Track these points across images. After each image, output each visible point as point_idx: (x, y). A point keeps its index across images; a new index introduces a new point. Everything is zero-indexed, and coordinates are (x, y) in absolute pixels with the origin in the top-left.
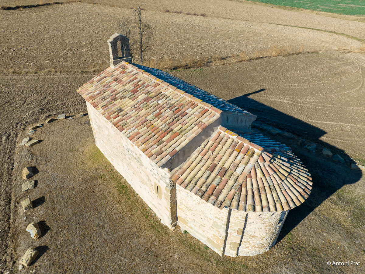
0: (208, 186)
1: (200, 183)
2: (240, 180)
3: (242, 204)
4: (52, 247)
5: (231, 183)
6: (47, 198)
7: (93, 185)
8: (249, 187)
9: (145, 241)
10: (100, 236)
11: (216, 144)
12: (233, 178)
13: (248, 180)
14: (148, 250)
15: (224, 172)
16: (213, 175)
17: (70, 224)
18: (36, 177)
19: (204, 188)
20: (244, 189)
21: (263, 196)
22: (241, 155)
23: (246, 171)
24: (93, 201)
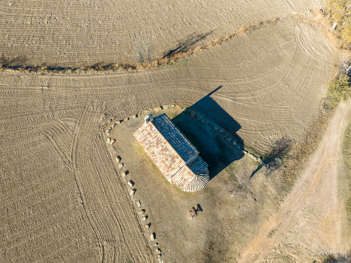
0: (181, 183)
1: (179, 182)
2: (189, 183)
3: (189, 189)
4: (137, 189)
5: (186, 183)
6: (129, 171)
7: (143, 164)
8: (191, 185)
9: (164, 187)
10: (150, 185)
11: (184, 171)
12: (187, 182)
13: (191, 183)
14: (165, 189)
15: (185, 180)
16: (182, 180)
17: (140, 181)
18: (122, 161)
19: (180, 184)
20: (189, 185)
21: (194, 187)
22: (190, 176)
23: (191, 181)
24: (145, 172)
